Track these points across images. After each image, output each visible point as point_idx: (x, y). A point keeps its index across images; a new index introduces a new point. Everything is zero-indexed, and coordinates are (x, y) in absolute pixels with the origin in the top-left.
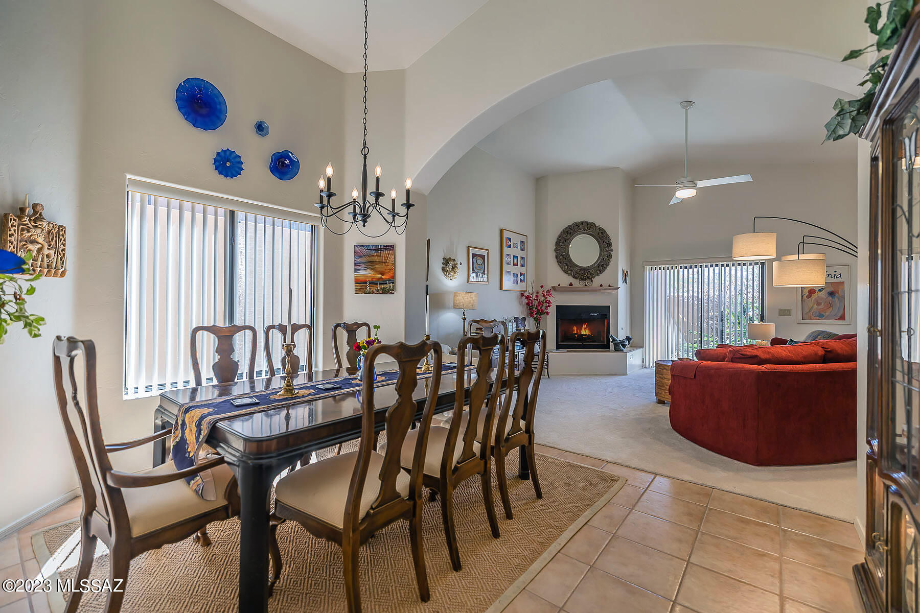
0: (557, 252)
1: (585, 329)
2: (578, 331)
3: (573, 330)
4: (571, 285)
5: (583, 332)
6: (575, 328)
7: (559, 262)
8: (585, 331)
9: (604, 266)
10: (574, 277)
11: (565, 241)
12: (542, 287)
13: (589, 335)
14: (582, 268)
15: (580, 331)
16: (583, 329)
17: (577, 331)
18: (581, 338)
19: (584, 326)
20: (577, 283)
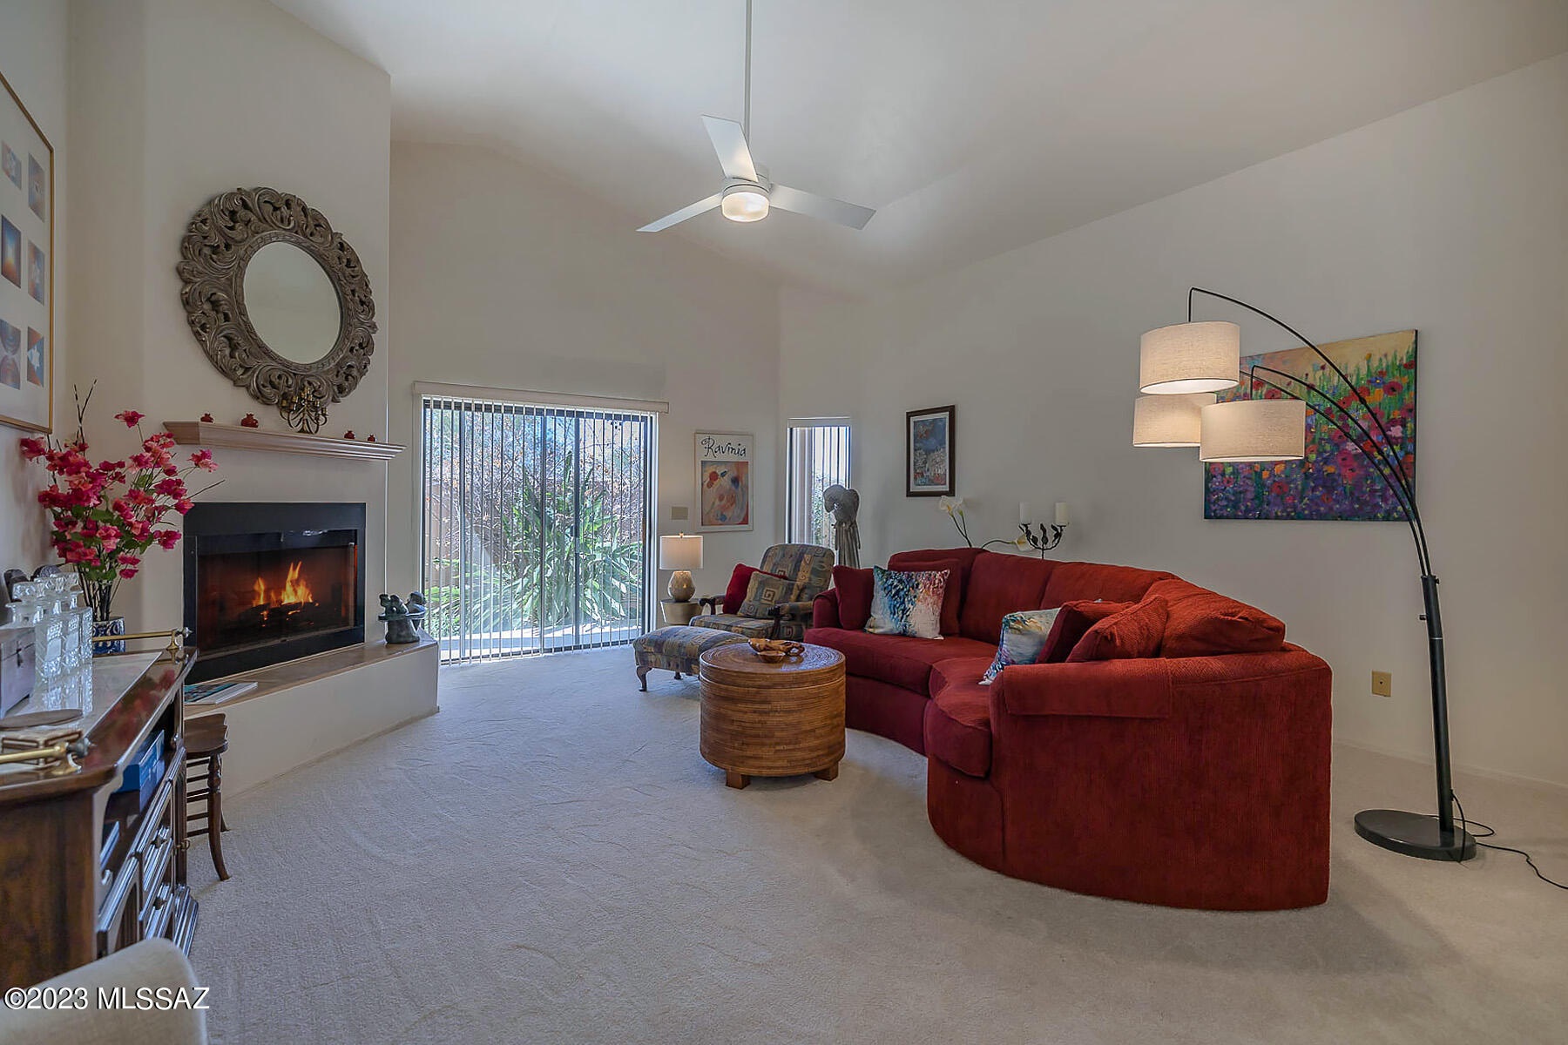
0: (186, 282)
1: (295, 583)
2: (273, 595)
3: (255, 594)
4: (249, 422)
5: (289, 598)
6: (261, 586)
7: (198, 329)
8: (295, 594)
9: (355, 372)
10: (259, 396)
11: (228, 247)
12: (132, 419)
13: (307, 603)
14: (288, 368)
15: (279, 593)
16: (288, 585)
17: (267, 597)
18: (281, 620)
19: (293, 574)
20: (269, 419)
